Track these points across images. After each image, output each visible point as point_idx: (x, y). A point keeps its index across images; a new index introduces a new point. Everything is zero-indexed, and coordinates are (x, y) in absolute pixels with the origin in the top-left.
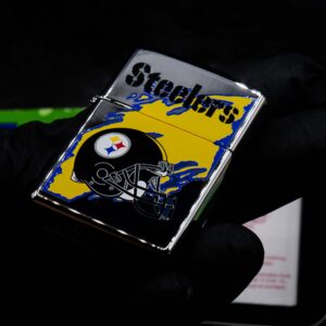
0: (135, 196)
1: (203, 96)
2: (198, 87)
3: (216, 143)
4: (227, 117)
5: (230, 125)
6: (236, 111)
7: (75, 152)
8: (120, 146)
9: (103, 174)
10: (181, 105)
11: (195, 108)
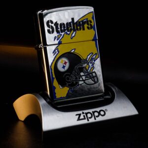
0: (83, 80)
1: (77, 22)
2: (73, 19)
3: (93, 40)
4: (89, 26)
5: (92, 29)
6: (91, 22)
7: (54, 76)
8: (65, 63)
9: (68, 79)
10: (72, 31)
11: (77, 29)
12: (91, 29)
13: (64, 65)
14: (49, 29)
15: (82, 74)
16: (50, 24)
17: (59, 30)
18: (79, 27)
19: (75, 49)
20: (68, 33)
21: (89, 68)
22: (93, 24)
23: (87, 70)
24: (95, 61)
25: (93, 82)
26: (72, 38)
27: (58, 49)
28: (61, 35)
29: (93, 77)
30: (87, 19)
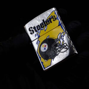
12: (56, 20)
13: (45, 47)
14: (31, 32)
15: (57, 48)
16: (31, 29)
17: (37, 30)
18: (48, 23)
19: (49, 36)
20: (43, 29)
21: (61, 42)
22: (56, 17)
23: (60, 44)
24: (63, 37)
25: (66, 50)
26: (45, 31)
27: (39, 40)
28: (39, 32)
29: (65, 46)
30: (52, 16)
